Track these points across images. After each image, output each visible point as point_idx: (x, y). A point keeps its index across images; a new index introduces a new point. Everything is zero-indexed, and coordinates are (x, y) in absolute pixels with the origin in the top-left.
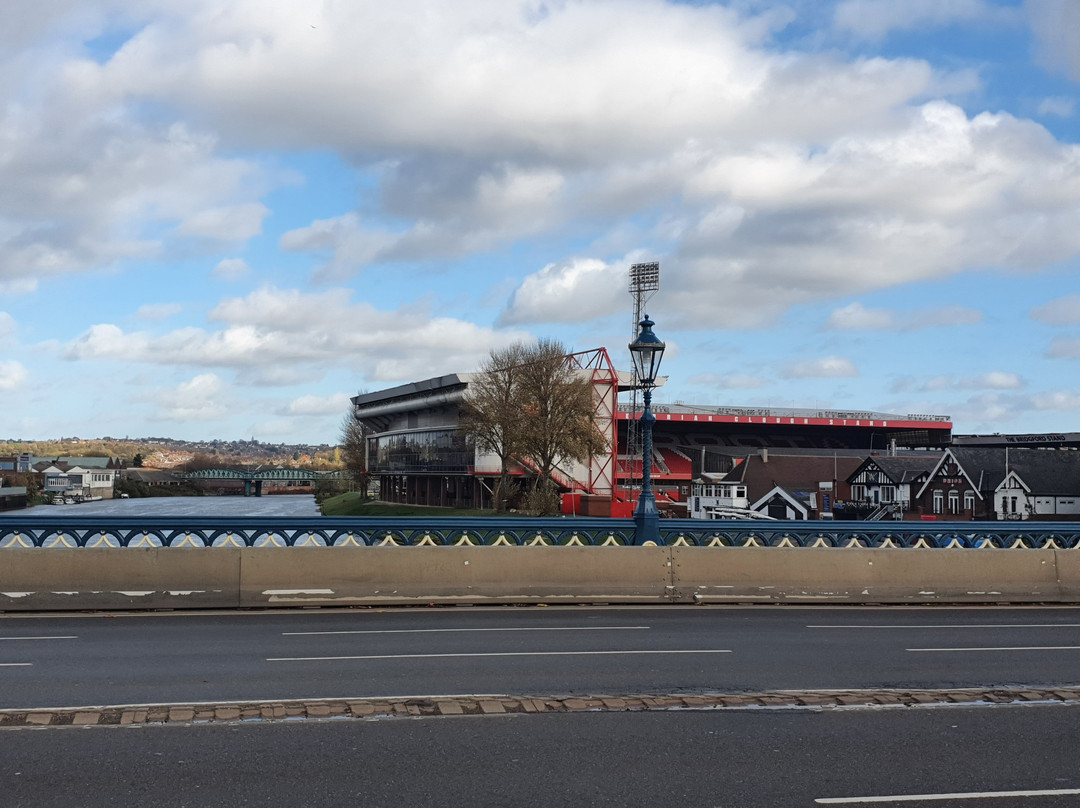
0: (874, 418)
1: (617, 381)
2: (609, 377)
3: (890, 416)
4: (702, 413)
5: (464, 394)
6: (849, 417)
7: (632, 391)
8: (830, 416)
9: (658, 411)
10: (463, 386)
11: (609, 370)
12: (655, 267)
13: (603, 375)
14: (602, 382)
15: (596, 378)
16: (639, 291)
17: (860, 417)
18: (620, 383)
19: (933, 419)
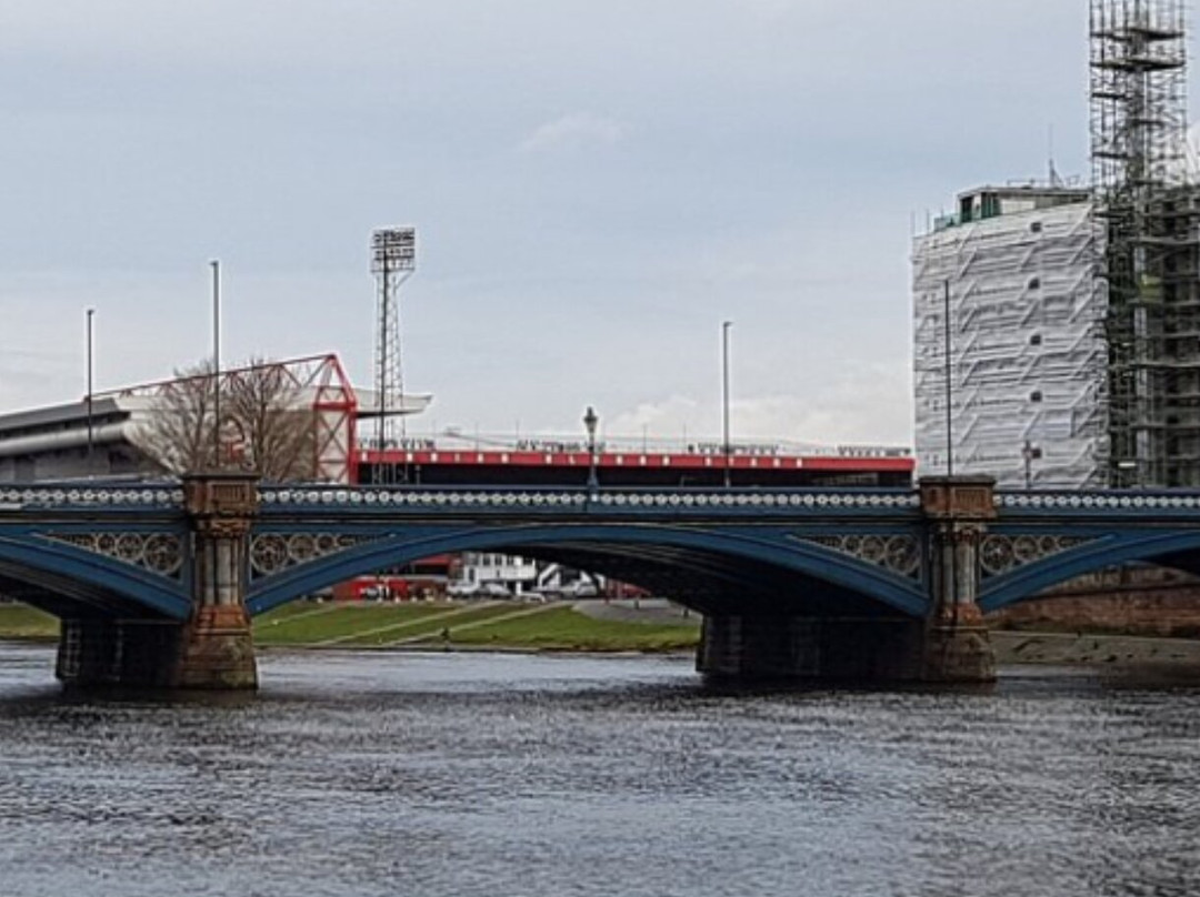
0: (780, 453)
1: (354, 404)
2: (342, 400)
3: (807, 448)
4: (490, 449)
5: (127, 429)
6: (739, 452)
7: (378, 420)
8: (707, 451)
9: (417, 447)
10: (125, 416)
11: (342, 390)
12: (409, 236)
13: (332, 397)
14: (332, 407)
15: (323, 400)
16: (386, 271)
17: (757, 452)
18: (360, 408)
19: (883, 455)
